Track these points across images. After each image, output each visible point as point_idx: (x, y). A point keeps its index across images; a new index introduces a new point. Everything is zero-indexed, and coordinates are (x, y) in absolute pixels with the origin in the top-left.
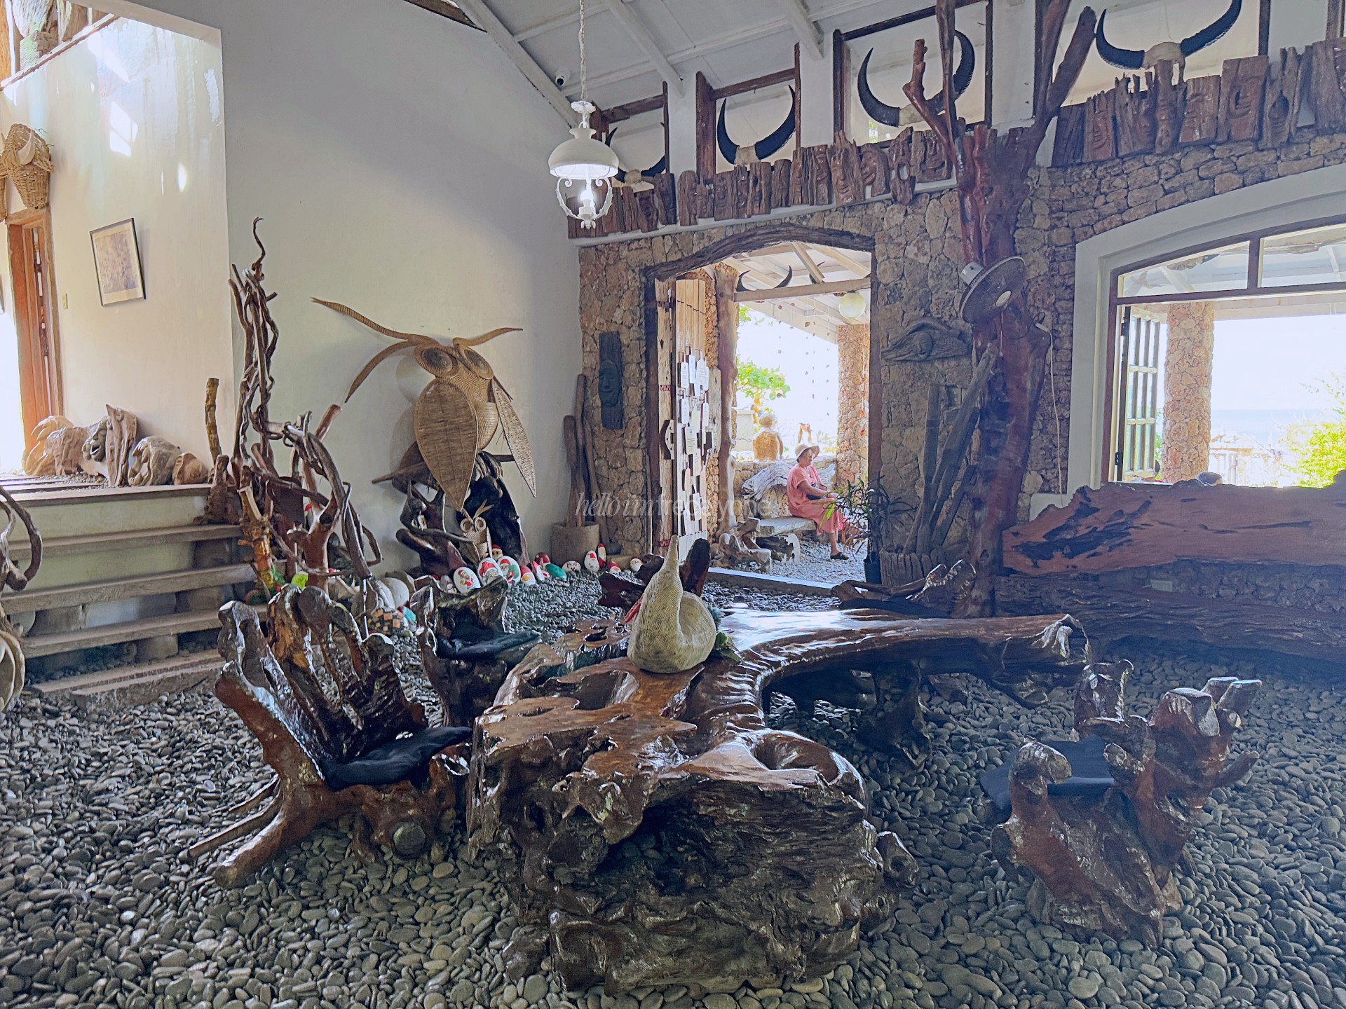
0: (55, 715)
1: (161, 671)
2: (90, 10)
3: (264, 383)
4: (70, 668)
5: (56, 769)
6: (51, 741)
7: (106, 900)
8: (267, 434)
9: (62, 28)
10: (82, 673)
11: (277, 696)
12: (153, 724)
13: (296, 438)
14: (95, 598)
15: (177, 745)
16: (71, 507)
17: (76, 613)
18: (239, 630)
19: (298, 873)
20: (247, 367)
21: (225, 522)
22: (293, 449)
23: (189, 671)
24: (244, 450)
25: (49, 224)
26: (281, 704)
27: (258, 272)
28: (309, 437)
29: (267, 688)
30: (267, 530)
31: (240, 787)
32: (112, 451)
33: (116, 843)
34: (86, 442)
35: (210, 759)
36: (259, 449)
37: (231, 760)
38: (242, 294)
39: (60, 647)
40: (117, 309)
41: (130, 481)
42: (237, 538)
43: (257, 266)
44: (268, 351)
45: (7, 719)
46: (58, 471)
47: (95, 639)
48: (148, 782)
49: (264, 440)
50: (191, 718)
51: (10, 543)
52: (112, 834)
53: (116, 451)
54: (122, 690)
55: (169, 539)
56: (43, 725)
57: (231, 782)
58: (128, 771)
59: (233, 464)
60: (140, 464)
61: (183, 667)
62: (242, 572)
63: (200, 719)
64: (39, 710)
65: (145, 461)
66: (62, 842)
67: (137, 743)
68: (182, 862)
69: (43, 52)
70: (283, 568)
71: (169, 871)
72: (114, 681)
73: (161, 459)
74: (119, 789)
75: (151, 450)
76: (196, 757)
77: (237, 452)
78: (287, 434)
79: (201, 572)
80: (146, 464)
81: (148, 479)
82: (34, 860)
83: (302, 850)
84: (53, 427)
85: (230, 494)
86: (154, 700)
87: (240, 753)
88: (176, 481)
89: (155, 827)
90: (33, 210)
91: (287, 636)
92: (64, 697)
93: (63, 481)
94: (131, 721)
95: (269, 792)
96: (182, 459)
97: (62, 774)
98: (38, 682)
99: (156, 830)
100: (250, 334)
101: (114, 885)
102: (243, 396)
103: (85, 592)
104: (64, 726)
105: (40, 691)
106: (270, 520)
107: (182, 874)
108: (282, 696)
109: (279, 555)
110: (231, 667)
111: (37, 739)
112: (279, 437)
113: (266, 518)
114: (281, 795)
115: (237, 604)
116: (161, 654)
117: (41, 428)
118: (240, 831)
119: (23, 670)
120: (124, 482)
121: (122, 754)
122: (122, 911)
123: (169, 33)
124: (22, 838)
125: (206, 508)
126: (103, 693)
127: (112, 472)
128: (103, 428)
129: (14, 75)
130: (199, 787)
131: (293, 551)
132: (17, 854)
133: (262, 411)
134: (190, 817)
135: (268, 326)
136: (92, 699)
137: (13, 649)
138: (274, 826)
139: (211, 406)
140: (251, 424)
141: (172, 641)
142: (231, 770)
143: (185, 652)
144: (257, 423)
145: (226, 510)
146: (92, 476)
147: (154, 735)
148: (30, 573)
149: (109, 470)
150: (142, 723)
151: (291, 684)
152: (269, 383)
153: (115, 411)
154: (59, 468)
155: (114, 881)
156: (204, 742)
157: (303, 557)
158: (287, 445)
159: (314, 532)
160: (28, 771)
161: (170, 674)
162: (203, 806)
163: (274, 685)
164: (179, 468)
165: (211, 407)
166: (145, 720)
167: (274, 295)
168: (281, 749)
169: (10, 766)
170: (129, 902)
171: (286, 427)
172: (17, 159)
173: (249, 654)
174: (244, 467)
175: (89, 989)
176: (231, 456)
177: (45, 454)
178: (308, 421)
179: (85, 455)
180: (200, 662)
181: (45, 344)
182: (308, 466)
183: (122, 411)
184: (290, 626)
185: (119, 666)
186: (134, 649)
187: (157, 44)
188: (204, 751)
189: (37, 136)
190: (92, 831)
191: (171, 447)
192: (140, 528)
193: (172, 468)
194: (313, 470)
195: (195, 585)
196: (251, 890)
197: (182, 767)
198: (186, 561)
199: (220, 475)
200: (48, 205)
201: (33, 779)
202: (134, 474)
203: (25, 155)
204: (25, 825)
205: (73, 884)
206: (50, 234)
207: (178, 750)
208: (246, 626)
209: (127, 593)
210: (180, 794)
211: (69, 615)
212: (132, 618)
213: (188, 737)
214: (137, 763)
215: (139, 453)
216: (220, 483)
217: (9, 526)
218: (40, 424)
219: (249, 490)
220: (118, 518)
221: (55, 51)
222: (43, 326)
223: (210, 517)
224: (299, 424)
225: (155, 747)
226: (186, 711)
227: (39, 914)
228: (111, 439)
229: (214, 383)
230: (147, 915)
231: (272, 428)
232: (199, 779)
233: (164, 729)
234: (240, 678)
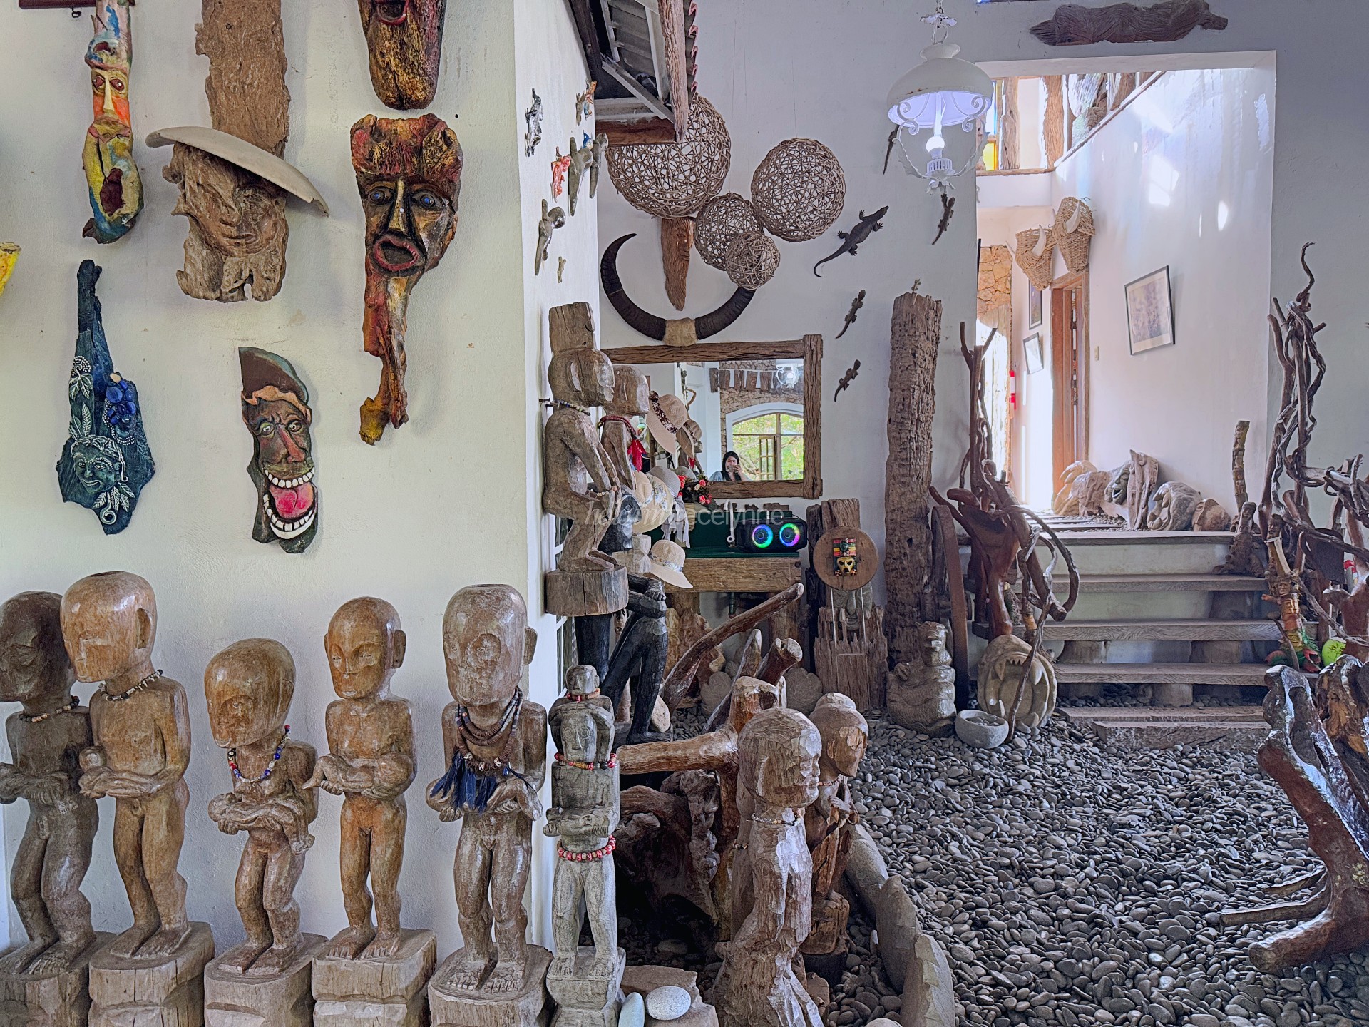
0: (1080, 740)
1: (1176, 719)
2: (1138, 74)
3: (1304, 423)
4: (1091, 699)
5: (1082, 792)
6: (1077, 764)
7: (1135, 934)
8: (1303, 480)
9: (1111, 99)
10: (1102, 706)
11: (1329, 779)
12: (1170, 771)
13: (1340, 486)
14: (1116, 636)
15: (1195, 800)
16: (1097, 547)
17: (1098, 647)
18: (1288, 697)
19: (1345, 986)
20: (1284, 408)
21: (1249, 574)
22: (1336, 498)
23: (1206, 725)
24: (1276, 498)
25: (1087, 283)
26: (1334, 788)
27: (1304, 303)
28: (1358, 484)
29: (1318, 768)
30: (1297, 587)
31: (1267, 864)
32: (1133, 495)
33: (1141, 881)
34: (1109, 486)
35: (1232, 823)
36: (1292, 498)
37: (1256, 833)
38: (1283, 329)
39: (1085, 677)
40: (1145, 356)
41: (1149, 524)
42: (1261, 593)
43: (1303, 296)
44: (1310, 390)
45: (1040, 734)
46: (1081, 512)
47: (1115, 676)
48: (1167, 829)
49: (1300, 488)
50: (1207, 774)
51: (1054, 576)
52: (1137, 870)
53: (1137, 495)
54: (1139, 729)
55: (1188, 586)
56: (1070, 747)
57: (1256, 855)
58: (1149, 813)
59: (1261, 513)
60: (1160, 508)
61: (1198, 719)
62: (1266, 630)
63: (1217, 778)
64: (1066, 732)
65: (1165, 506)
66: (1092, 863)
67: (1155, 786)
68: (1209, 924)
69: (1092, 126)
70: (1314, 630)
71: (1195, 928)
72: (1132, 719)
73: (1182, 504)
74: (1140, 828)
75: (1173, 495)
76: (1217, 818)
77: (1266, 498)
78: (1329, 481)
79: (1220, 624)
80: (1166, 509)
81: (1167, 524)
82: (1070, 871)
83: (1352, 963)
84: (1079, 471)
85: (1255, 544)
86: (1170, 747)
87: (1265, 826)
88: (1196, 527)
89: (1178, 878)
90: (1074, 272)
91: (1342, 714)
92: (1086, 725)
93: (1086, 522)
94: (1148, 763)
95: (1312, 883)
96: (1203, 505)
97: (1089, 798)
98: (1065, 707)
99: (1180, 881)
100: (1290, 371)
101: (1141, 921)
102: (1278, 439)
103: (1108, 630)
104: (1087, 753)
105: (1065, 714)
106: (1301, 576)
107: (1209, 936)
108: (1334, 780)
109: (1309, 615)
110: (1278, 736)
111: (1066, 759)
112: (1319, 484)
113: (1296, 573)
114: (1329, 890)
115: (1288, 669)
116: (1176, 702)
117: (1068, 472)
118: (1278, 914)
119: (1055, 693)
120: (1143, 526)
121: (1140, 794)
122: (1150, 950)
123: (1217, 71)
124: (1058, 847)
125: (1228, 557)
126: (1122, 729)
127: (1132, 515)
128: (1126, 473)
129: (1066, 154)
130: (1223, 850)
131: (1327, 612)
132: (1055, 861)
133: (1299, 455)
134: (1214, 879)
135: (1313, 361)
136: (1112, 732)
137: (1048, 672)
138: (1318, 924)
139: (1239, 450)
140: (1285, 469)
141: (1188, 691)
142: (1255, 842)
143: (1200, 704)
144: (1292, 468)
145: (1250, 559)
146: (1111, 518)
147: (1170, 782)
148: (1068, 606)
149: (1130, 512)
150: (1158, 768)
151: (1346, 769)
152: (1310, 423)
153: (1138, 457)
154: (1082, 509)
155: (1141, 919)
156: (1224, 804)
157: (1339, 620)
158: (1329, 493)
159: (1357, 595)
160: (1059, 787)
161: (1186, 724)
162: (1227, 872)
163: (1326, 765)
164: (1200, 513)
165: (1239, 452)
166: (1161, 765)
167: (1323, 325)
168: (1332, 840)
169: (1044, 778)
170: (1156, 943)
171: (1328, 473)
172: (1064, 229)
173: (1299, 726)
174: (1274, 516)
175: (1124, 1015)
176: (1258, 503)
177: (1070, 495)
178: (1357, 466)
179: (1107, 497)
180: (1217, 718)
181: (1075, 394)
182: (1353, 519)
183: (1146, 456)
184: (1347, 703)
185: (1135, 705)
186: (1149, 691)
187: (1204, 85)
188: (1224, 814)
189: (1082, 204)
190: (1118, 861)
191: (1192, 492)
192: (1160, 572)
193: (1192, 514)
194: (1360, 523)
195: (1213, 637)
196: (1290, 983)
197: (1202, 824)
198: (1202, 610)
199: (1245, 524)
200: (1087, 266)
201: (1064, 795)
202: (1154, 517)
203: (1071, 225)
204: (1060, 836)
205: (1104, 906)
206: (1088, 293)
207: (1195, 805)
208: (1296, 694)
209: (1146, 636)
210: (1202, 852)
211: (1093, 649)
212: (1146, 661)
213: (1207, 794)
214: (1157, 807)
215: (1160, 498)
216: (1244, 531)
217: (1053, 562)
218: (1068, 468)
219: (1278, 541)
220: (1140, 560)
221: (1102, 122)
222: (1075, 378)
223: (1232, 567)
224: (1345, 469)
225: (1172, 795)
226: (1202, 766)
227: (1076, 923)
228: (1133, 482)
229: (1244, 426)
230: (1175, 963)
231: (1310, 474)
232: (1221, 841)
233: (1180, 779)
234: (1288, 750)
